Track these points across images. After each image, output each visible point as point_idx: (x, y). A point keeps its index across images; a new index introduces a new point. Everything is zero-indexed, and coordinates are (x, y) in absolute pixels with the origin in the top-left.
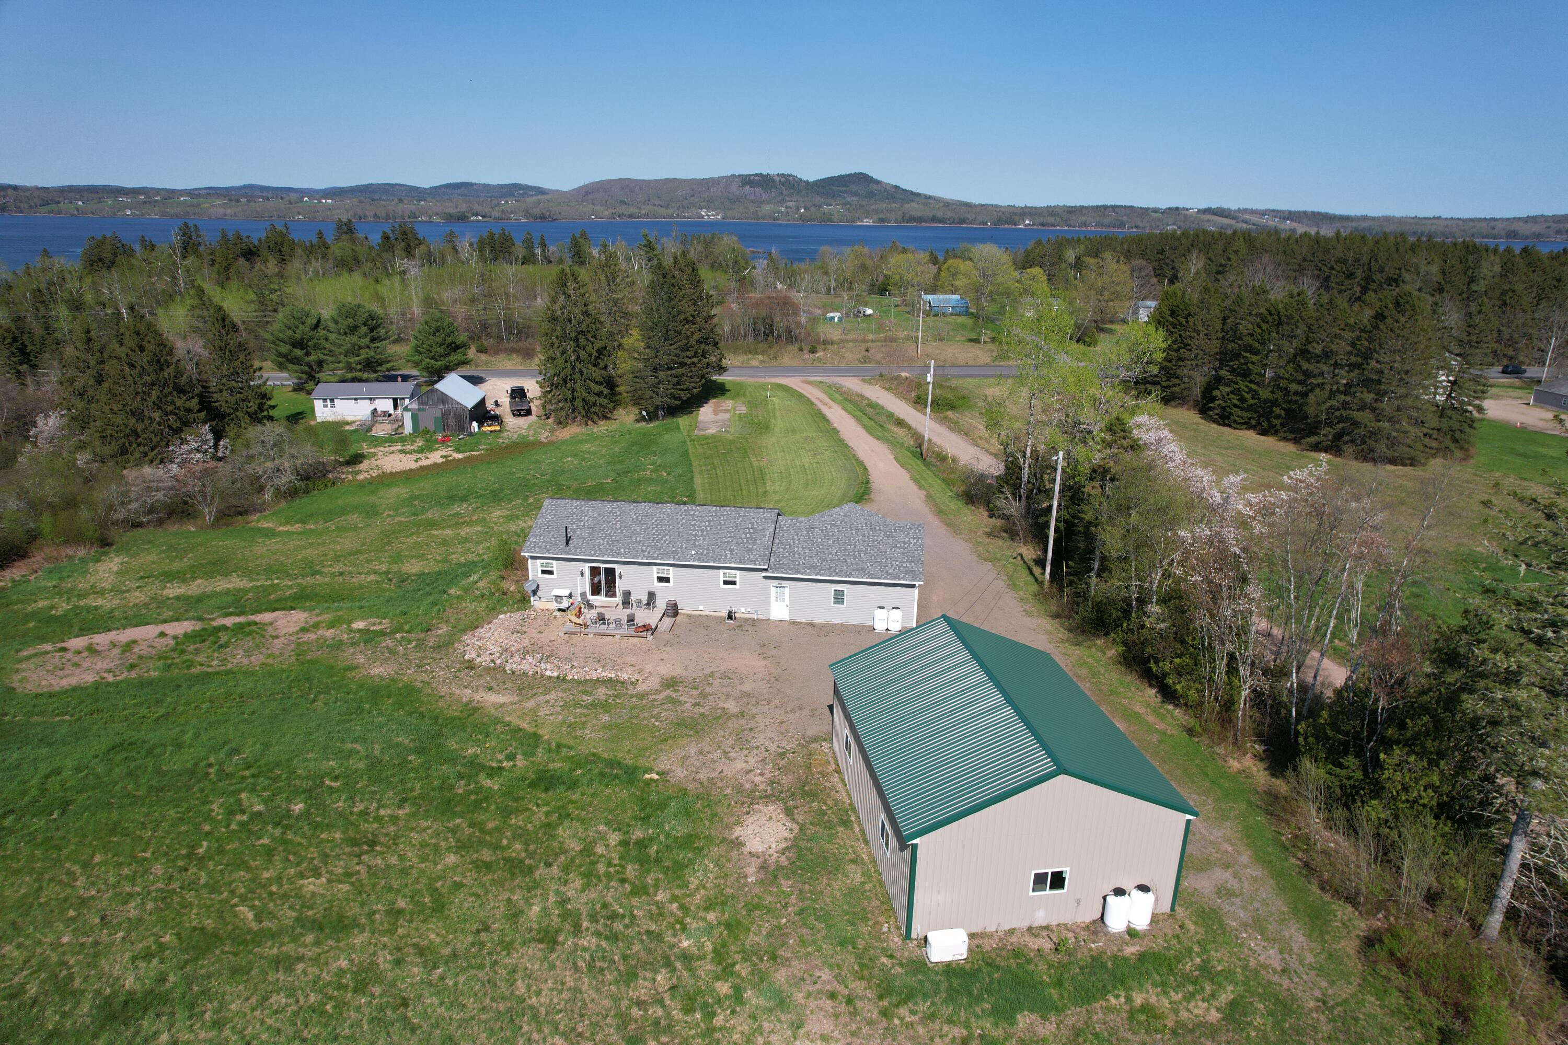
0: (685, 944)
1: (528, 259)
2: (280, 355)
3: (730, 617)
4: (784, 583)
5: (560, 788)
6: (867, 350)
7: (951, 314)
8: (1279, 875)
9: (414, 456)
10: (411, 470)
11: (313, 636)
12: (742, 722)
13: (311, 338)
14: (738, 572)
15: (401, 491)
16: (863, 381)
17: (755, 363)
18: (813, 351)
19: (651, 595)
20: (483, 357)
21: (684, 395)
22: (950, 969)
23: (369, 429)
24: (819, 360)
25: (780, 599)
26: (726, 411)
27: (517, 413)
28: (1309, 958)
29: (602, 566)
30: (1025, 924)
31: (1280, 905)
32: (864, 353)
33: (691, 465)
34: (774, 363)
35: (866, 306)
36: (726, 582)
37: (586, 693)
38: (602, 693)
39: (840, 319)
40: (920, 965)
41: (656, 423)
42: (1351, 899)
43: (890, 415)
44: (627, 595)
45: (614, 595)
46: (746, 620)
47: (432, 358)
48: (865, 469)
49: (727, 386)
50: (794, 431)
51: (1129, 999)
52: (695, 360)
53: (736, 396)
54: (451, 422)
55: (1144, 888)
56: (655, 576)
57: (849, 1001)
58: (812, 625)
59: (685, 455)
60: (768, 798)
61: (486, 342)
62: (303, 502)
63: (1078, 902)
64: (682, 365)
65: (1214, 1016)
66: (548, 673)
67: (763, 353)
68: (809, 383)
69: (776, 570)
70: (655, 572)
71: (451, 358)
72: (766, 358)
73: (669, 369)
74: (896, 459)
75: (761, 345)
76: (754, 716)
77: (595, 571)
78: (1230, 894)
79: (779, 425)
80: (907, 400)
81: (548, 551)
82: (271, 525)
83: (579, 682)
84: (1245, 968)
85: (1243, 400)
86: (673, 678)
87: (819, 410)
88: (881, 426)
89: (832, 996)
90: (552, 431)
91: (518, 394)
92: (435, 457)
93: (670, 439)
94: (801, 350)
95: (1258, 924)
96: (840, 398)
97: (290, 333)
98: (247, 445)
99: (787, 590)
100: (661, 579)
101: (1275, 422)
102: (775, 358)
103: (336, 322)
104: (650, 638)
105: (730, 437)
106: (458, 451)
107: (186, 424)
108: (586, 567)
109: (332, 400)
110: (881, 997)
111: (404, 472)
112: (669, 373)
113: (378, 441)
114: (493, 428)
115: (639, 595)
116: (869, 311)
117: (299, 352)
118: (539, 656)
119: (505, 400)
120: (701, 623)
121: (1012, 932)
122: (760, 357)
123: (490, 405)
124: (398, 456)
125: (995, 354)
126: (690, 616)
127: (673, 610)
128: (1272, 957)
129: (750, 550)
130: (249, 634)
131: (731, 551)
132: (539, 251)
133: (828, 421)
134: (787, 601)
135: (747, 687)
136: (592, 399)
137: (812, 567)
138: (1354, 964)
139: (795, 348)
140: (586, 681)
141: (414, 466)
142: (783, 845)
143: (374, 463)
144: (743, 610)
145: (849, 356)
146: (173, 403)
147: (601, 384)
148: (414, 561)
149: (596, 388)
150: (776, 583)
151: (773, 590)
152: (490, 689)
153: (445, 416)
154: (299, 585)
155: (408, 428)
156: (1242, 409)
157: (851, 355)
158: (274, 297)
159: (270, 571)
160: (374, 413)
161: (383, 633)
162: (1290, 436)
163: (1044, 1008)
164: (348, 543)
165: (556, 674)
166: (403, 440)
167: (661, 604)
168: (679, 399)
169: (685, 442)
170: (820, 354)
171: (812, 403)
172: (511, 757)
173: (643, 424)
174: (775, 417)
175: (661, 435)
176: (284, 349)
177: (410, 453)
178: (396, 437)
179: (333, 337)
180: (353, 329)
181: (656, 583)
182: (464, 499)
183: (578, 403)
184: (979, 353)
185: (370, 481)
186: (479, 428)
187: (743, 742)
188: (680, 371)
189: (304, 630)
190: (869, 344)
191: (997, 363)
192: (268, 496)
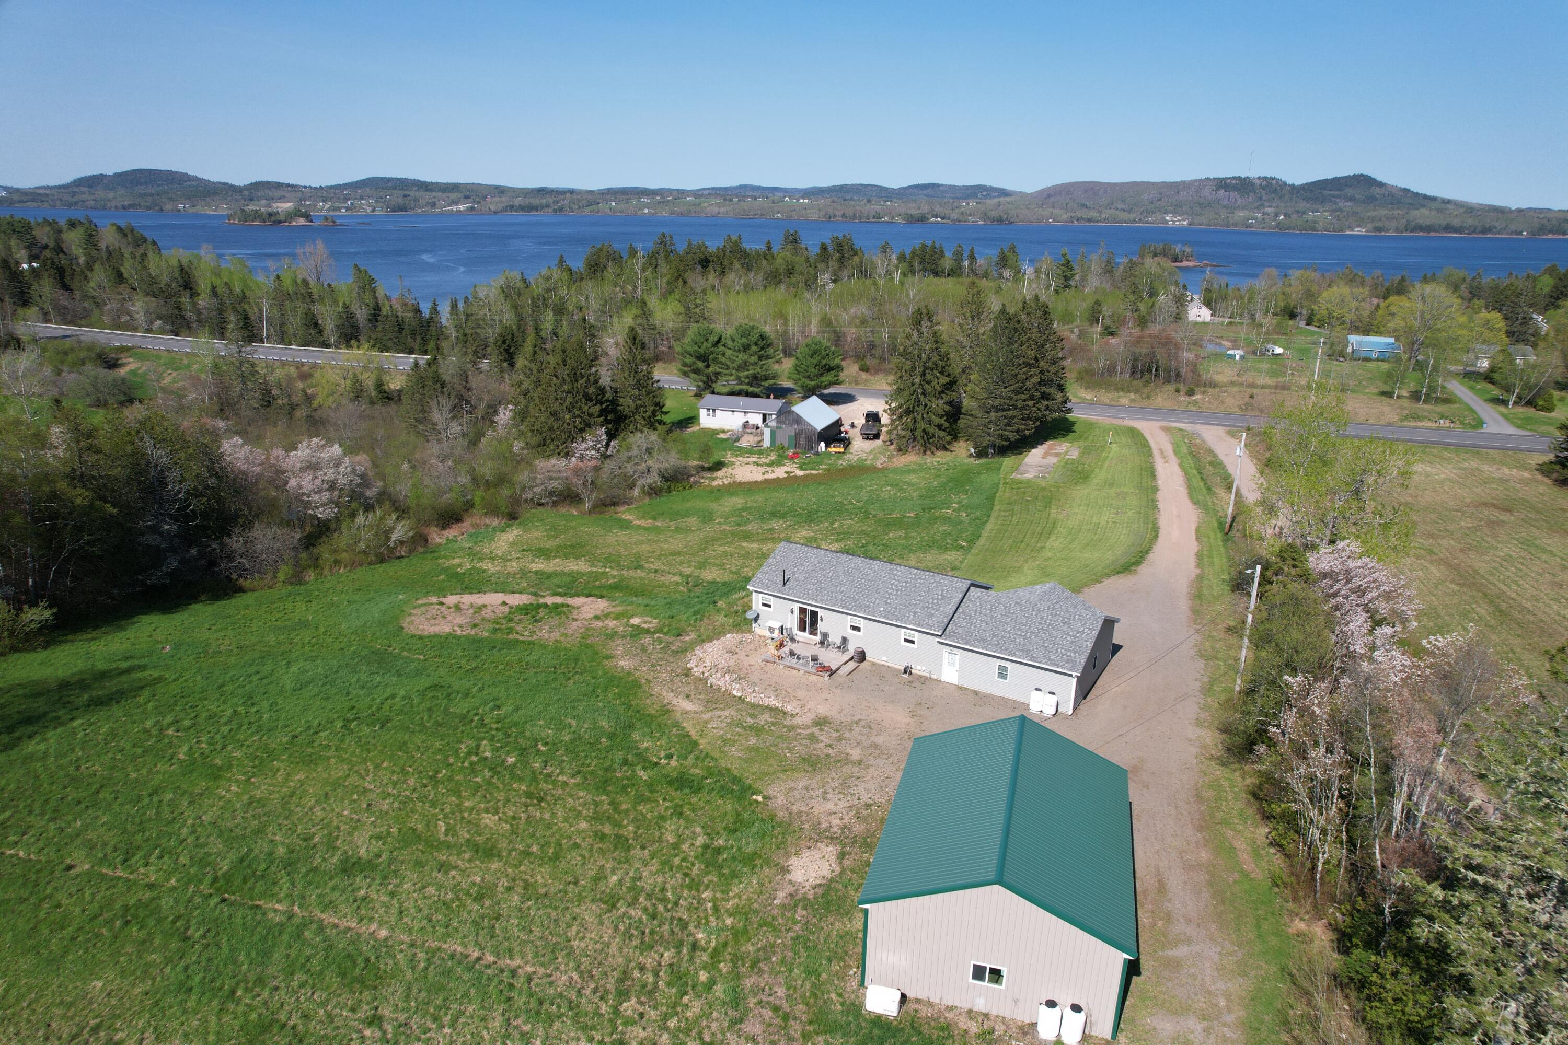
0: (700, 936)
1: (955, 272)
2: (685, 365)
3: (905, 672)
4: (956, 651)
5: (687, 791)
7: (1377, 360)
9: (763, 469)
10: (756, 482)
11: (600, 624)
12: (856, 769)
13: (712, 353)
14: (917, 633)
15: (737, 501)
16: (1227, 431)
17: (1125, 401)
18: (1191, 393)
19: (844, 640)
20: (864, 375)
21: (1013, 437)
23: (738, 440)
24: (1196, 403)
25: (951, 664)
26: (1057, 455)
27: (867, 437)
29: (808, 608)
30: (966, 1006)
32: (1247, 400)
33: (992, 509)
34: (1145, 403)
35: (1275, 343)
36: (906, 640)
37: (753, 716)
38: (765, 718)
39: (1242, 357)
40: (856, 1008)
41: (982, 461)
43: (1226, 477)
44: (825, 636)
45: (816, 634)
46: (920, 676)
47: (809, 377)
48: (1156, 537)
49: (1076, 428)
50: (1112, 485)
52: (1031, 403)
53: (1078, 438)
54: (803, 441)
55: (1076, 1008)
56: (849, 624)
57: (785, 1017)
58: (976, 693)
59: (991, 498)
60: (832, 839)
61: (869, 362)
62: (664, 502)
63: (1016, 1001)
64: (1015, 407)
66: (735, 692)
67: (1137, 391)
68: (1166, 430)
69: (949, 637)
70: (850, 621)
71: (823, 379)
72: (1138, 397)
73: (1003, 410)
74: (1197, 530)
75: (1135, 382)
76: (868, 766)
77: (802, 611)
79: (1100, 476)
81: (768, 589)
82: (631, 518)
83: (753, 706)
86: (826, 718)
87: (1153, 463)
88: (1209, 489)
89: (776, 1009)
90: (891, 457)
91: (873, 417)
92: (780, 472)
93: (986, 479)
94: (1177, 391)
96: (1184, 450)
97: (696, 348)
98: (629, 449)
99: (958, 657)
100: (855, 628)
102: (1148, 397)
103: (733, 340)
104: (827, 678)
105: (1043, 484)
106: (801, 468)
107: (589, 425)
108: (796, 607)
109: (714, 410)
110: (811, 1023)
111: (749, 483)
112: (1000, 414)
113: (741, 452)
114: (838, 450)
115: (835, 638)
116: (1279, 350)
117: (700, 365)
118: (735, 676)
119: (861, 421)
120: (881, 671)
121: (951, 1009)
122: (1132, 395)
123: (846, 427)
124: (751, 467)
125: (1406, 412)
126: (874, 664)
127: (861, 656)
129: (932, 615)
130: (559, 614)
131: (915, 613)
132: (966, 263)
133: (1154, 477)
134: (957, 667)
135: (879, 740)
136: (932, 430)
137: (983, 640)
139: (1171, 388)
140: (759, 705)
141: (760, 478)
142: (818, 882)
143: (730, 471)
144: (918, 667)
145: (1230, 401)
146: (580, 408)
147: (942, 416)
148: (714, 569)
149: (937, 420)
150: (950, 649)
151: (946, 655)
152: (688, 696)
153: (797, 435)
154: (622, 575)
155: (767, 443)
157: (1232, 402)
158: (697, 310)
159: (610, 560)
160: (746, 425)
161: (648, 631)
164: (676, 543)
165: (739, 695)
166: (760, 453)
167: (851, 649)
168: (1007, 439)
169: (998, 485)
170: (1197, 397)
171: (1152, 455)
172: (669, 757)
173: (972, 459)
174: (1101, 467)
175: (979, 474)
176: (689, 360)
177: (762, 465)
178: (756, 450)
179: (729, 353)
180: (746, 348)
181: (849, 630)
182: (783, 516)
183: (918, 433)
184: (1387, 409)
185: (718, 489)
186: (827, 446)
187: (844, 787)
188: (1010, 413)
189: (597, 618)
190: (1255, 391)
191: (1406, 423)
192: (636, 492)
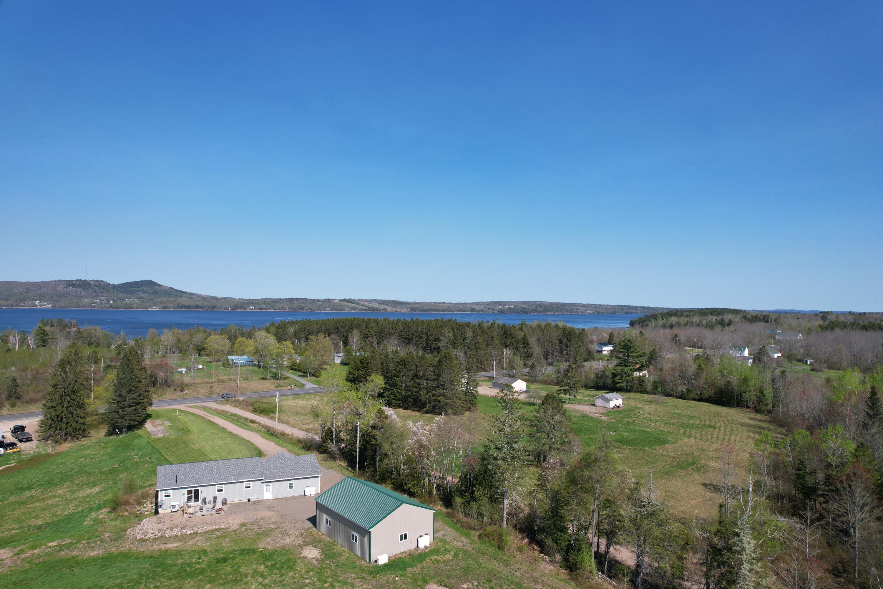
3: (249, 502)
4: (270, 484)
6: (211, 388)
7: (248, 365)
8: (456, 529)
11: (26, 555)
12: (280, 529)
14: (251, 482)
16: (217, 403)
19: (215, 498)
21: (137, 419)
22: (385, 565)
24: (186, 394)
25: (268, 490)
26: (159, 425)
27: (23, 441)
28: (468, 542)
29: (193, 489)
30: (400, 551)
31: (458, 534)
35: (196, 364)
36: (246, 487)
39: (186, 371)
40: (377, 566)
41: (123, 435)
42: (475, 529)
43: (246, 419)
44: (204, 500)
45: (198, 501)
46: (255, 501)
48: (251, 443)
50: (203, 431)
51: (431, 559)
53: (158, 417)
55: (427, 534)
56: (217, 489)
57: (363, 578)
58: (282, 499)
59: (154, 448)
60: (305, 545)
63: (411, 542)
65: (451, 557)
67: (154, 393)
69: (266, 479)
73: (133, 406)
74: (263, 438)
75: (152, 389)
76: (283, 527)
77: (190, 492)
78: (446, 535)
79: (193, 429)
80: (249, 411)
81: (169, 486)
84: (455, 547)
85: (395, 396)
86: (243, 523)
87: (208, 420)
88: (245, 424)
91: (18, 429)
93: (139, 442)
94: (175, 390)
95: (454, 539)
96: (213, 413)
99: (271, 487)
100: (219, 491)
101: (410, 404)
102: (162, 395)
104: (223, 513)
105: (172, 437)
108: (186, 491)
114: (13, 451)
115: (209, 499)
116: (200, 367)
120: (237, 506)
121: (397, 554)
122: (153, 395)
126: (232, 504)
127: (224, 502)
128: (460, 544)
129: (254, 473)
131: (248, 474)
133: (218, 425)
134: (271, 491)
137: (279, 476)
138: (478, 541)
142: (320, 554)
144: (253, 498)
150: (266, 484)
151: (265, 487)
152: (165, 544)
156: (396, 400)
162: (416, 409)
163: (412, 566)
165: (192, 532)
167: (219, 501)
169: (149, 442)
170: (186, 391)
171: (203, 417)
172: (199, 558)
173: (113, 437)
174: (188, 425)
181: (217, 492)
182: (29, 488)
183: (70, 430)
186: (5, 450)
187: (285, 534)
190: (210, 385)
